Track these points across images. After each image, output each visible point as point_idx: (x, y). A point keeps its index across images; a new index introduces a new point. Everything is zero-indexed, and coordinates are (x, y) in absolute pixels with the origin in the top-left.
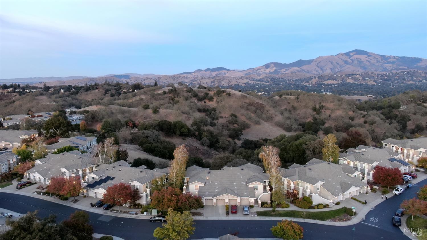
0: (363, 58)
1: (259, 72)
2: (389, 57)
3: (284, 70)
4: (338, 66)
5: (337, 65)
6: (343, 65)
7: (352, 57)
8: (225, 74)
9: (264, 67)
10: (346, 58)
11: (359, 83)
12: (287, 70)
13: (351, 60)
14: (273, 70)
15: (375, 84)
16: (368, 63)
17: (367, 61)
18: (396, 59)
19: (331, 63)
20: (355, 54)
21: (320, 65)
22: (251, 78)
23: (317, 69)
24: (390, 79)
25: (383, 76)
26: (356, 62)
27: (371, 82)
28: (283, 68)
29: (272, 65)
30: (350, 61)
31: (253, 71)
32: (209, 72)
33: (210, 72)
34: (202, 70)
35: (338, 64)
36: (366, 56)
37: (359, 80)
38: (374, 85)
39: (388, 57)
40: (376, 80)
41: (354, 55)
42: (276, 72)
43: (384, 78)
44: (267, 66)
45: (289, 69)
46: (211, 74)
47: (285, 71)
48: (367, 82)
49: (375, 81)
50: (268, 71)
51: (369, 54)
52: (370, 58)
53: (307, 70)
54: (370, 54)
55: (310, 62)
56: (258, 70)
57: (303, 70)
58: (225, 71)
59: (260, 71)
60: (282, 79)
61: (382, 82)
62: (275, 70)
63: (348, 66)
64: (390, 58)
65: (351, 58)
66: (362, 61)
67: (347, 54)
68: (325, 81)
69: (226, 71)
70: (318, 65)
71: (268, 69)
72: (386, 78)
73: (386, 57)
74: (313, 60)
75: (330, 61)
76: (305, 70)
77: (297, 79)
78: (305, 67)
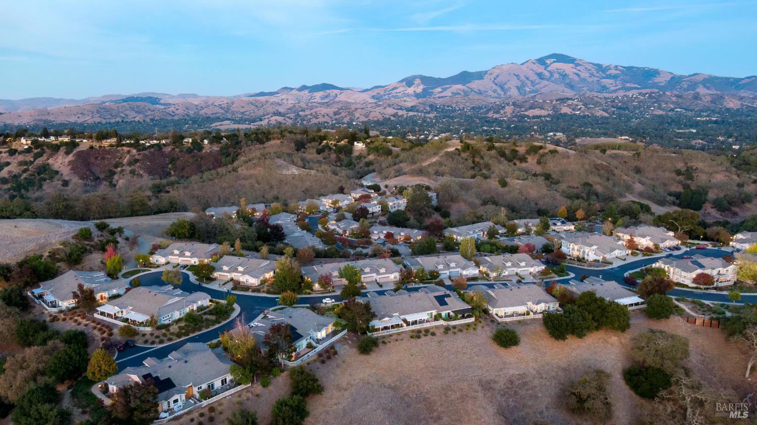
0: (567, 68)
1: (397, 93)
2: (608, 68)
3: (439, 89)
4: (529, 83)
5: (527, 81)
6: (537, 81)
7: (549, 66)
8: (336, 95)
9: (404, 83)
10: (540, 69)
11: (582, 114)
12: (444, 90)
13: (548, 71)
14: (419, 90)
15: (607, 115)
16: (576, 78)
17: (575, 73)
18: (619, 70)
19: (516, 77)
20: (554, 62)
21: (499, 80)
22: (395, 105)
23: (495, 87)
24: (627, 108)
25: (614, 101)
26: (556, 76)
27: (600, 113)
28: (438, 87)
29: (417, 81)
30: (547, 74)
31: (385, 92)
32: (306, 92)
33: (309, 92)
34: (292, 89)
35: (527, 78)
36: (572, 65)
37: (581, 108)
38: (606, 118)
39: (606, 67)
40: (605, 108)
41: (551, 63)
42: (425, 93)
43: (617, 105)
44: (409, 82)
45: (447, 88)
46: (312, 97)
47: (441, 92)
48: (593, 112)
49: (604, 110)
50: (411, 90)
51: (576, 62)
52: (578, 68)
53: (479, 90)
54: (578, 62)
55: (480, 75)
56: (393, 90)
57: (472, 90)
58: (335, 91)
59: (398, 90)
60: (448, 107)
61: (616, 112)
62: (424, 90)
63: (545, 82)
64: (610, 69)
65: (549, 69)
66: (566, 74)
67: (541, 61)
68: (526, 110)
69: (337, 92)
70: (496, 81)
71: (411, 88)
72: (619, 104)
73: (604, 67)
74: (486, 72)
75: (514, 74)
76: (475, 90)
77: (473, 107)
78: (475, 85)
